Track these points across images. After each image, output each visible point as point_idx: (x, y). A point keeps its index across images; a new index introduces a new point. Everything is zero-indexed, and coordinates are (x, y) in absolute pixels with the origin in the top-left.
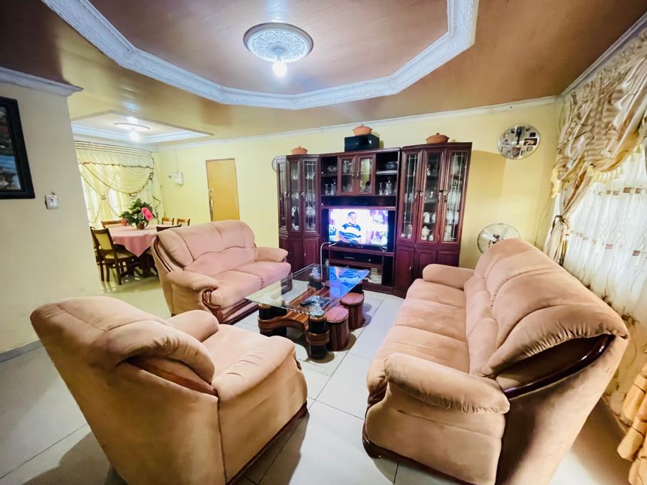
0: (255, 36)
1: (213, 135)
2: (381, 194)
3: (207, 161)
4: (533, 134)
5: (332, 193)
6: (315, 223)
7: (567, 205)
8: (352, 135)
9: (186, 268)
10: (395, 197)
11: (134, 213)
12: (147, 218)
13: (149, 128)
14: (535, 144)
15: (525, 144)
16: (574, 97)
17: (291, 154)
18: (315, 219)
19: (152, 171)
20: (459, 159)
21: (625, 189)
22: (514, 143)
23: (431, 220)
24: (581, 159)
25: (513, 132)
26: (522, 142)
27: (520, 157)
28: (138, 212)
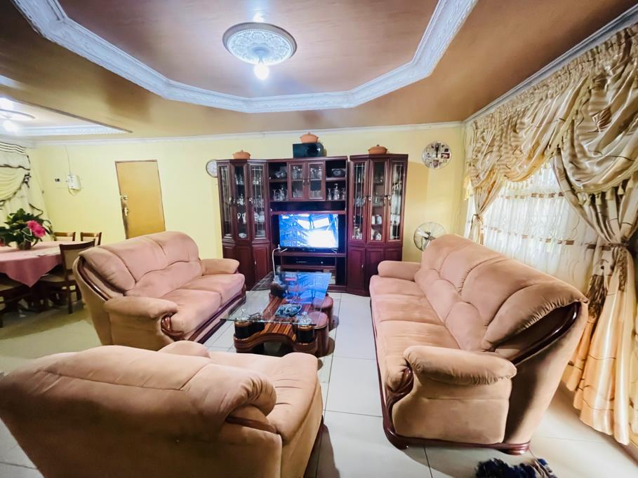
0: (241, 34)
1: (131, 132)
2: (330, 199)
3: (117, 162)
4: (447, 150)
5: (281, 199)
6: (265, 229)
7: (482, 207)
8: (299, 142)
9: (128, 293)
10: (344, 202)
11: (13, 229)
12: (36, 234)
13: (33, 117)
14: (448, 158)
15: (442, 157)
16: (476, 123)
17: (233, 158)
18: (264, 225)
19: (27, 172)
20: (398, 168)
21: (533, 194)
22: (434, 156)
23: (376, 221)
24: (490, 171)
25: (433, 147)
26: (439, 156)
27: (439, 167)
28: (21, 227)
